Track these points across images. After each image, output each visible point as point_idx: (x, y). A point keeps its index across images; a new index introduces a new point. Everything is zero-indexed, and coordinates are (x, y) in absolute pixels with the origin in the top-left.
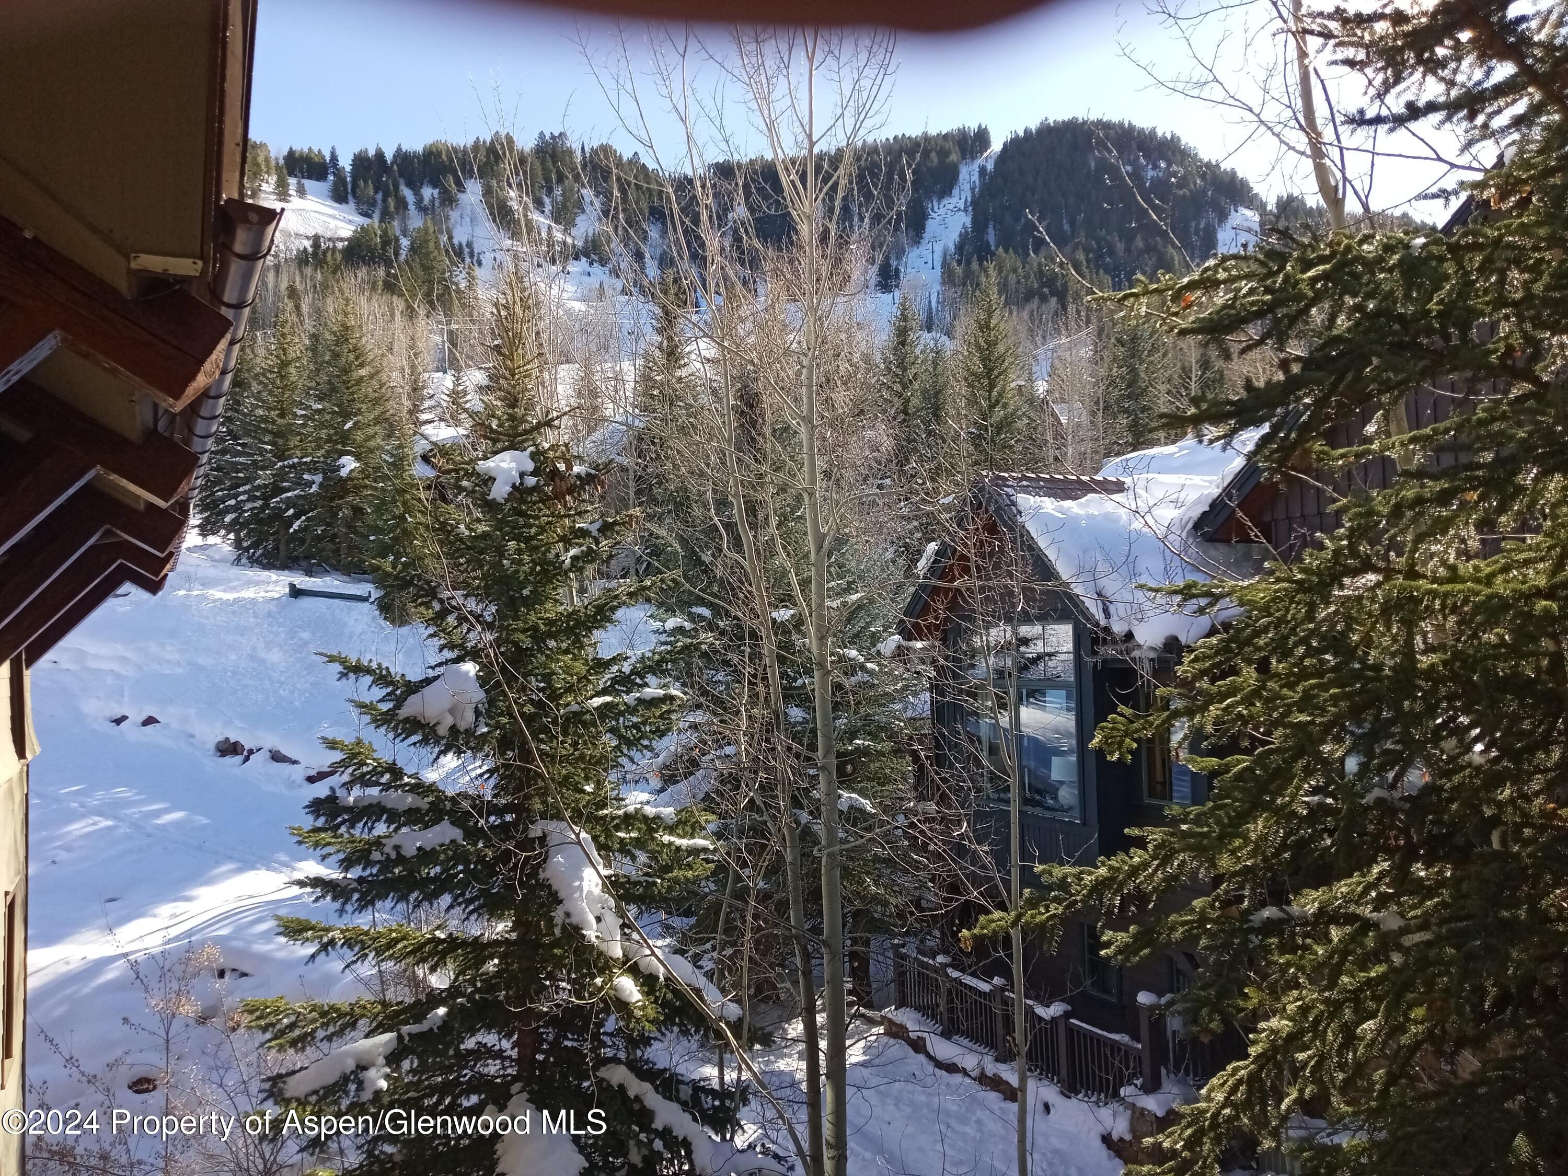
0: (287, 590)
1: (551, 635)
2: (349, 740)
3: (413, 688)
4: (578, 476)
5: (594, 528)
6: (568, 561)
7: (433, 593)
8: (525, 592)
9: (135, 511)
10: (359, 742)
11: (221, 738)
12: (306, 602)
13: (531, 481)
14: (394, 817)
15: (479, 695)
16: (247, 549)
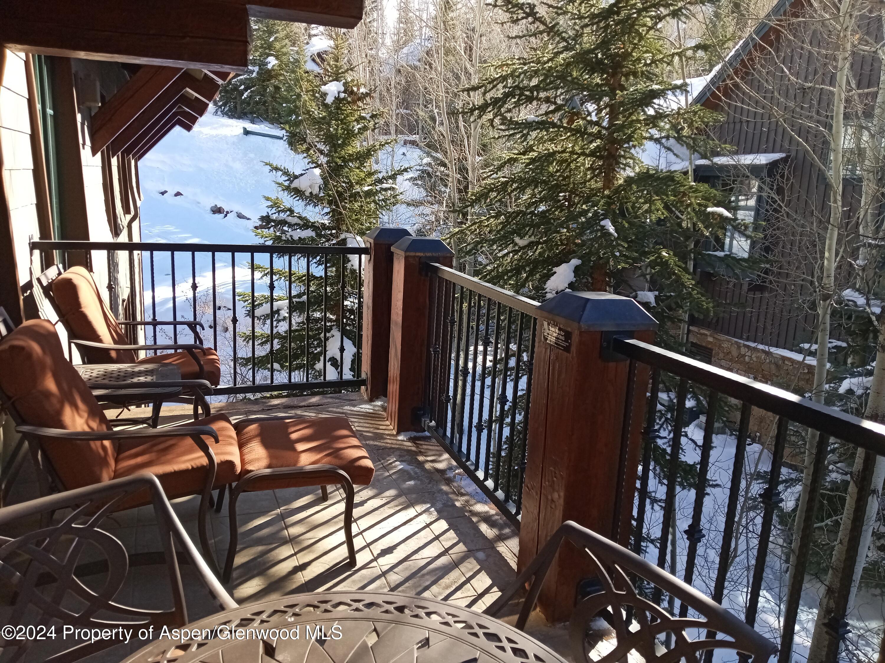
0: (242, 131)
1: (352, 161)
2: (273, 197)
3: (296, 177)
4: (362, 93)
5: (368, 117)
6: (357, 130)
7: (304, 140)
8: (339, 142)
9: (190, 99)
10: (277, 198)
11: (213, 205)
12: (251, 137)
13: (342, 95)
14: (290, 225)
15: (321, 181)
16: (220, 107)
